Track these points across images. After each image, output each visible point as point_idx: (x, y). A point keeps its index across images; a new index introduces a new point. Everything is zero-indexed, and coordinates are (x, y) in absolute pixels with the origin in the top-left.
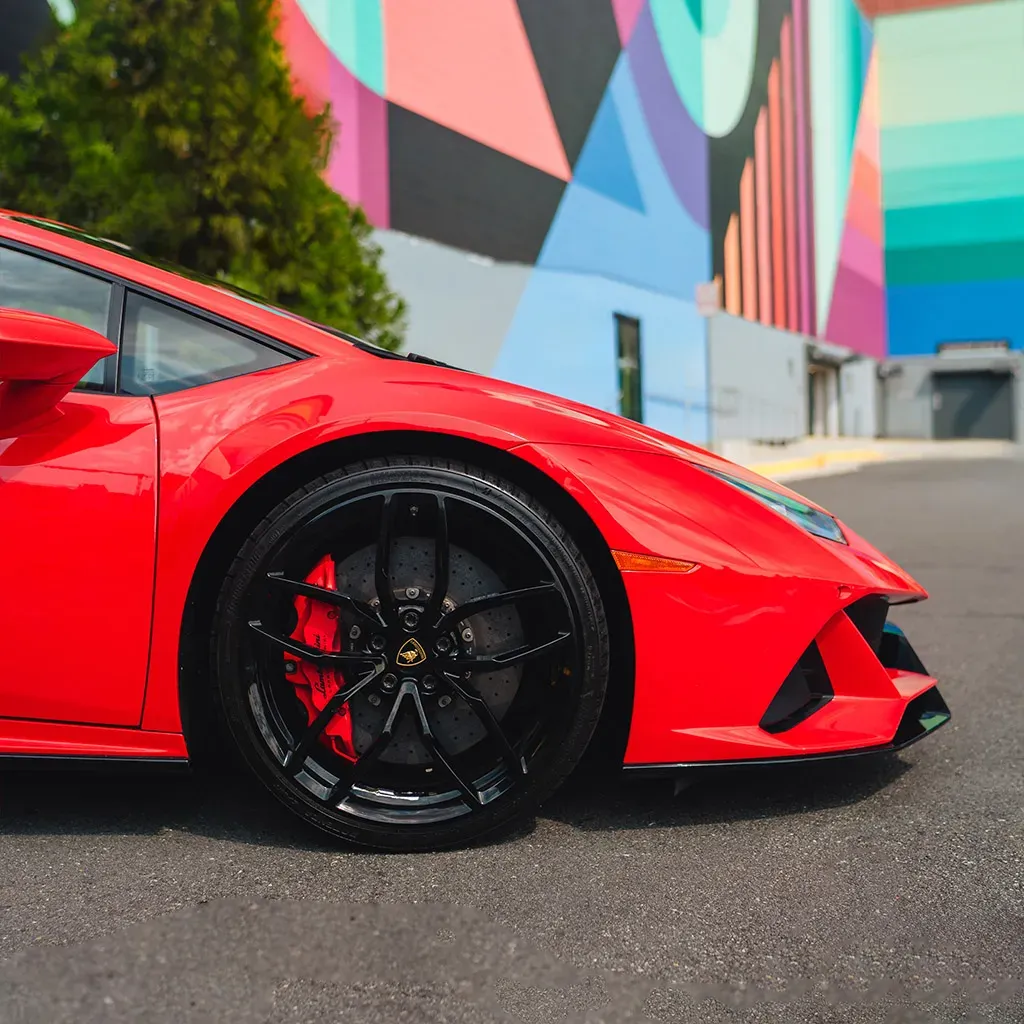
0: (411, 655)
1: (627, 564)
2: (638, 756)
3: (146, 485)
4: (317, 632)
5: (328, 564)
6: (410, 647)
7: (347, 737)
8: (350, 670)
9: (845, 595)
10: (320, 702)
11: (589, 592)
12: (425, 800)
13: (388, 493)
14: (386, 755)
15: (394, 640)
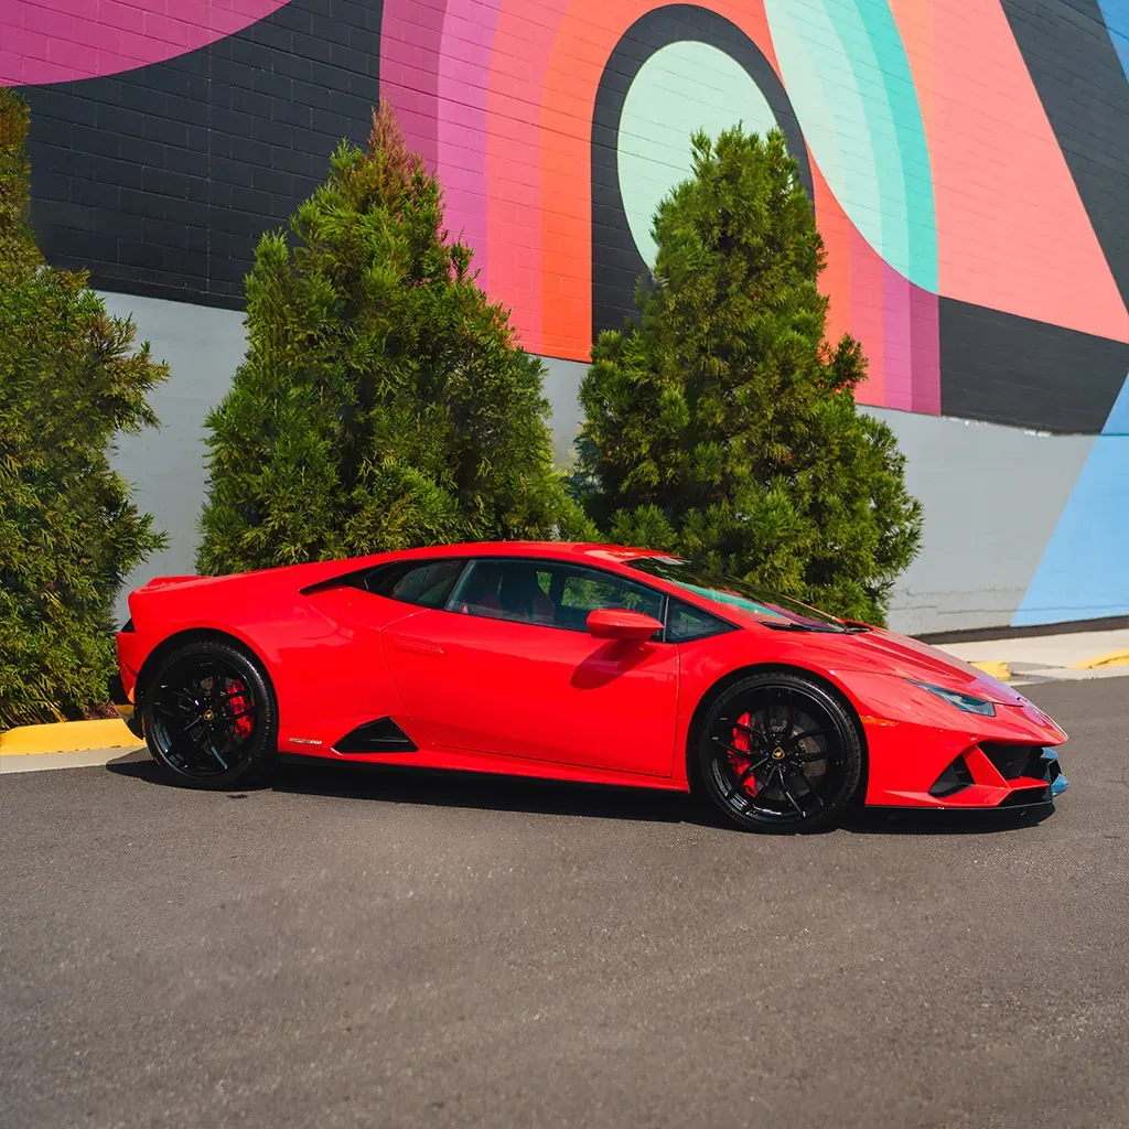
0: (778, 754)
1: (867, 720)
2: (870, 801)
3: (672, 678)
4: (741, 744)
5: (747, 716)
6: (778, 751)
7: (752, 786)
8: (752, 759)
9: (973, 739)
10: (741, 771)
11: (852, 732)
12: (786, 814)
13: (768, 687)
14: (769, 796)
15: (771, 747)
